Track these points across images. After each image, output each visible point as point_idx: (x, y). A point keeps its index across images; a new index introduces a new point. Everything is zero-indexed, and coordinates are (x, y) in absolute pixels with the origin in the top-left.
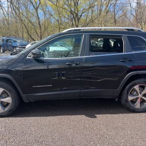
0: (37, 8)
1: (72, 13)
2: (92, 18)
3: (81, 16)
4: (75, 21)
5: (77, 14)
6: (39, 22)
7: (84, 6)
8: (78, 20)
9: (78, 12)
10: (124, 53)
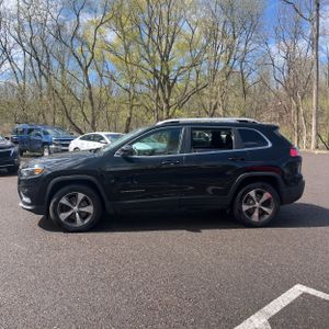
0: (87, 67)
1: (156, 76)
2: (197, 85)
3: (175, 80)
4: (163, 91)
5: (167, 78)
6: (91, 93)
7: (181, 61)
8: (170, 88)
9: (168, 73)
10: (234, 150)
